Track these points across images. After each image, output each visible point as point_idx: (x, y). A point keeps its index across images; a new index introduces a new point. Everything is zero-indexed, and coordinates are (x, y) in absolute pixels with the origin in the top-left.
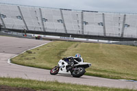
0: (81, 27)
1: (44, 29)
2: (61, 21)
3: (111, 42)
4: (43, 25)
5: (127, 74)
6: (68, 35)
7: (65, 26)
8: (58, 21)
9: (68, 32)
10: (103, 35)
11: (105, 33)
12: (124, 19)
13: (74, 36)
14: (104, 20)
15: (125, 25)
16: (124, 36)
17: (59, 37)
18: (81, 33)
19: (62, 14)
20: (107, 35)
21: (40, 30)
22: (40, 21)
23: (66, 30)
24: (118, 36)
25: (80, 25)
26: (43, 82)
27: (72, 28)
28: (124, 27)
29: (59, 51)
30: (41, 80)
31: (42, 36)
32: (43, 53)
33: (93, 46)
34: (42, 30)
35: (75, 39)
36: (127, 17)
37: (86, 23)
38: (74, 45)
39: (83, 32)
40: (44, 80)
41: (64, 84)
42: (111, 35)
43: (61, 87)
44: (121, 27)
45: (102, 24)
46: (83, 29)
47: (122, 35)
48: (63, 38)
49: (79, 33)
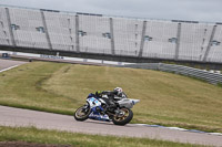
0: (74, 40)
1: (14, 41)
2: (43, 29)
3: (123, 64)
4: (12, 35)
5: (148, 115)
6: (53, 52)
7: (48, 37)
8: (38, 29)
9: (54, 48)
10: (110, 53)
11: (113, 50)
12: (144, 28)
13: (63, 53)
14: (112, 29)
15: (145, 38)
16: (143, 55)
17: (38, 56)
18: (75, 50)
19: (44, 18)
20: (117, 53)
21: (7, 44)
22: (7, 29)
23: (50, 45)
24: (134, 55)
25: (74, 35)
26: (10, 128)
27: (61, 41)
28: (143, 40)
29: (38, 79)
30: (7, 125)
31: (11, 53)
32: (11, 81)
33: (94, 71)
34: (11, 44)
35: (66, 58)
36: (148, 24)
37: (84, 33)
38: (63, 68)
39: (78, 47)
40: (13, 125)
41: (45, 131)
42: (124, 54)
43: (41, 135)
44: (139, 40)
45: (109, 35)
46: (78, 42)
47: (141, 53)
48: (45, 57)
49: (71, 49)
